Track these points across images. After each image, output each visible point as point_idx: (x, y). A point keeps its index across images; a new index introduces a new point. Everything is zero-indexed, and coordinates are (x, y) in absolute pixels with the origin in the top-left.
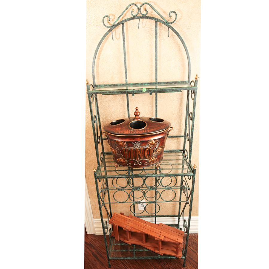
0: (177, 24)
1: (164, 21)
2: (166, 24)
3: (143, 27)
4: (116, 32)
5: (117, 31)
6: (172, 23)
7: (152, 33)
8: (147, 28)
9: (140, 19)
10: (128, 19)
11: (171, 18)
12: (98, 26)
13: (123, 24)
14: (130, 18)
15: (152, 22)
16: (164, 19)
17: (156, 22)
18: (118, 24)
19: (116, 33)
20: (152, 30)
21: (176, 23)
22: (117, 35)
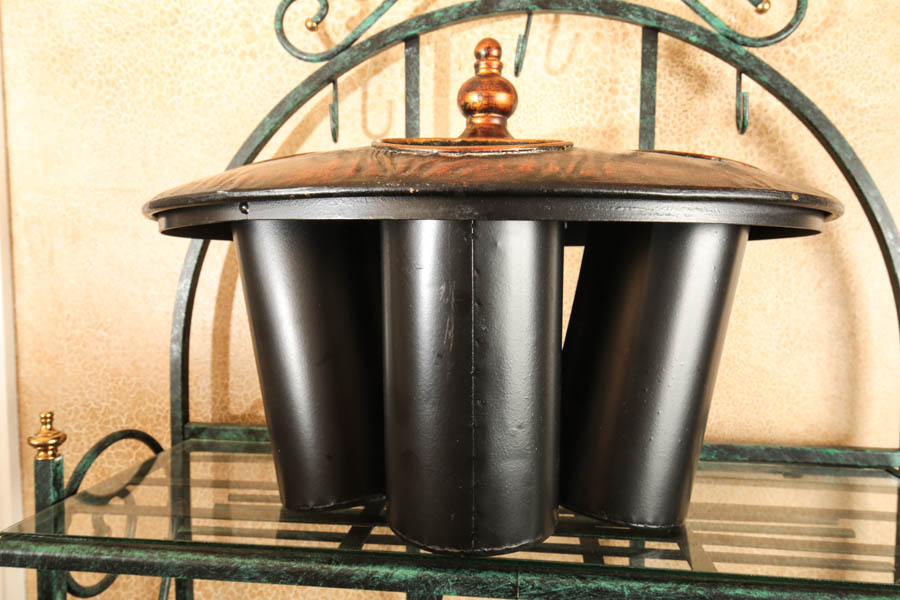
0: (800, 56)
1: (707, 26)
2: (725, 45)
3: (550, 72)
4: (365, 96)
5: (371, 88)
6: (774, 38)
7: (615, 109)
8: (579, 75)
9: (535, 18)
10: (446, 10)
11: (761, 12)
12: (253, 55)
13: (412, 41)
14: (461, 7)
15: (614, 40)
16: (706, 14)
17: (650, 34)
18: (380, 42)
19: (369, 102)
20: (618, 87)
21: (793, 50)
22: (370, 114)
